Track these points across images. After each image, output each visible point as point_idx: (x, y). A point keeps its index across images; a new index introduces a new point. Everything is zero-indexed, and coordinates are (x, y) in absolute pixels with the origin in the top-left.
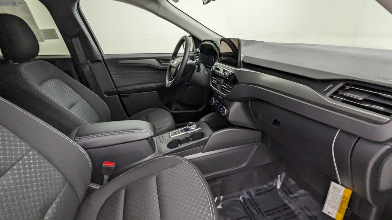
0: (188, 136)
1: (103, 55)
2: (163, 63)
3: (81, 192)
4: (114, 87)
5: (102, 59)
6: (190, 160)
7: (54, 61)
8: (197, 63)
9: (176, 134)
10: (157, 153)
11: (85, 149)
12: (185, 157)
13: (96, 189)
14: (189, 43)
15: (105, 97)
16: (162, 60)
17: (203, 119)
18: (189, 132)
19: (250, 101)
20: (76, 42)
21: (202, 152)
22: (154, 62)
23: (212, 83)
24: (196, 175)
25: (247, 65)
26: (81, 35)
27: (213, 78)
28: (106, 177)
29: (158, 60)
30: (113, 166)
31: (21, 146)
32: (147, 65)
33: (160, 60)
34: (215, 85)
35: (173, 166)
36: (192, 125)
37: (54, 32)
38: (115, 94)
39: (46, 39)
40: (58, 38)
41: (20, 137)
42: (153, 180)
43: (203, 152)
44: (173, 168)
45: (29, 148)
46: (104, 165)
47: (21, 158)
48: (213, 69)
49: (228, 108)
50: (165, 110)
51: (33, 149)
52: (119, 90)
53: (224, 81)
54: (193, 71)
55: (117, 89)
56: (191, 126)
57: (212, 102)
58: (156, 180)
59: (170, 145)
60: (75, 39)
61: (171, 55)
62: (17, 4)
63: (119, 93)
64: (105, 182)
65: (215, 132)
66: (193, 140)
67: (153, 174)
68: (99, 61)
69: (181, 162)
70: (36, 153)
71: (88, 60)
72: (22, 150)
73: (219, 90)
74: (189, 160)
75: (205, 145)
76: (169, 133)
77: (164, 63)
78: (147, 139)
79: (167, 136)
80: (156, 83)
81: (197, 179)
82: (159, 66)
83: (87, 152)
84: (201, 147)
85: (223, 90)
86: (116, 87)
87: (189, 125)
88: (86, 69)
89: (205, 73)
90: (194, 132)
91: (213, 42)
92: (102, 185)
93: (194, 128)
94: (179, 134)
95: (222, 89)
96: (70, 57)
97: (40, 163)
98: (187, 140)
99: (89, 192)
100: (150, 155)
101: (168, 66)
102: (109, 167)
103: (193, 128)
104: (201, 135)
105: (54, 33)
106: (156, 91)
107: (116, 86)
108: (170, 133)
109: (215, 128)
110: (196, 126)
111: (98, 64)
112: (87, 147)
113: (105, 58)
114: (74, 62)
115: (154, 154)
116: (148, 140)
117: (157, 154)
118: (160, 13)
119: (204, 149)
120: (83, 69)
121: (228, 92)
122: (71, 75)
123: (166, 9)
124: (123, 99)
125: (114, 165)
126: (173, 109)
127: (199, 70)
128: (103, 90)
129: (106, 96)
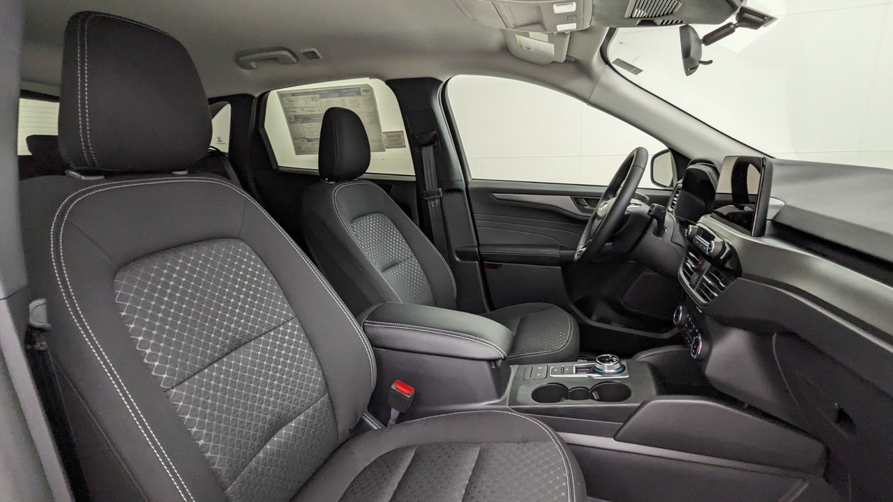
0: (590, 387)
1: (469, 180)
2: (586, 207)
3: (345, 424)
4: (476, 244)
5: (463, 187)
6: (570, 446)
7: (388, 185)
8: (651, 213)
9: (563, 374)
10: (505, 400)
11: (372, 346)
12: (561, 434)
13: (370, 428)
14: (642, 166)
15: (455, 260)
16: (585, 199)
17: (644, 356)
18: (595, 376)
19: (775, 334)
20: (428, 153)
21: (615, 439)
22: (567, 204)
23: (686, 267)
24: (564, 484)
25: (785, 231)
26: (438, 140)
27: (691, 254)
28: (394, 413)
29: (574, 198)
30: (408, 394)
31: (282, 308)
32: (551, 208)
33: (580, 200)
34: (688, 273)
35: (525, 441)
36: (609, 362)
37: (402, 136)
38: (475, 259)
39: (387, 148)
40: (405, 147)
41: (285, 294)
42: (473, 455)
43: (617, 437)
44: (520, 446)
45: (290, 315)
46: (393, 387)
47: (275, 328)
48: (690, 230)
49: (709, 339)
50: (566, 314)
51: (296, 319)
52: (484, 251)
53: (710, 267)
54: (644, 232)
55: (480, 248)
56: (606, 365)
57: (677, 317)
58: (476, 457)
59: (538, 395)
60: (428, 148)
61: (603, 191)
62: (362, 93)
63: (482, 259)
64: (390, 422)
65: (663, 396)
66: (600, 400)
67: (476, 443)
68: (460, 191)
69: (544, 439)
70: (297, 326)
71: (439, 187)
72: (280, 315)
73: (693, 288)
74: (568, 444)
75: (625, 422)
76: (549, 364)
77: (588, 207)
78: (491, 361)
79: (541, 371)
80: (562, 248)
81: (563, 494)
82: (575, 212)
83: (374, 351)
84: (616, 423)
85: (704, 290)
86: (479, 245)
87: (599, 360)
88: (433, 204)
89: (676, 241)
90: (608, 381)
91: (711, 163)
92: (386, 426)
93: (612, 371)
94: (572, 374)
95: (701, 285)
96: (414, 179)
97: (297, 344)
98: (583, 393)
99: (359, 428)
100: (488, 400)
101: (592, 215)
102: (402, 395)
103: (610, 369)
104: (621, 392)
105: (400, 137)
106: (559, 267)
107: (481, 243)
108: (552, 366)
109: (666, 387)
110: (618, 366)
111: (456, 196)
112: (378, 343)
113: (470, 186)
114: (417, 188)
115: (497, 401)
116: (491, 365)
117: (503, 403)
118: (593, 98)
119: (622, 431)
120: (429, 203)
121: (713, 297)
122: (408, 211)
123: (608, 89)
124: (487, 270)
125: (412, 393)
126: (594, 317)
127: (660, 231)
128: (455, 246)
129: (457, 259)
